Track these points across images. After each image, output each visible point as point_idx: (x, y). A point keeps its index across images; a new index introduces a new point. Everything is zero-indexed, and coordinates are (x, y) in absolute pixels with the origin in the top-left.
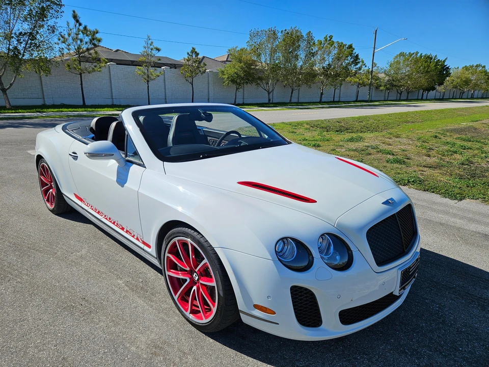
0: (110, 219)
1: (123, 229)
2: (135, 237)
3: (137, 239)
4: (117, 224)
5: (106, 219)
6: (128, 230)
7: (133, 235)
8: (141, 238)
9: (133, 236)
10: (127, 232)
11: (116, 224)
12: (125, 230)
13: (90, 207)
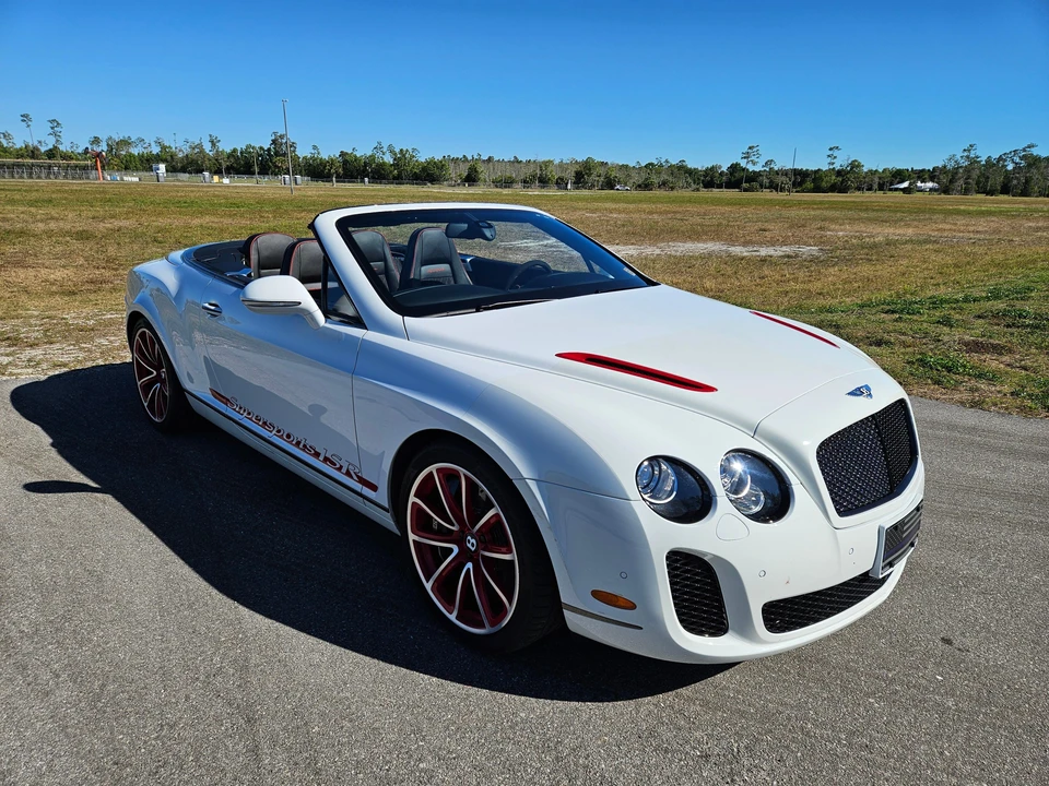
0: (288, 436)
1: (317, 455)
2: (344, 470)
3: (348, 474)
4: (305, 446)
5: (281, 437)
6: (328, 455)
7: (338, 466)
8: (357, 471)
9: (340, 469)
10: (326, 460)
11: (301, 446)
12: (321, 458)
13: (245, 414)
